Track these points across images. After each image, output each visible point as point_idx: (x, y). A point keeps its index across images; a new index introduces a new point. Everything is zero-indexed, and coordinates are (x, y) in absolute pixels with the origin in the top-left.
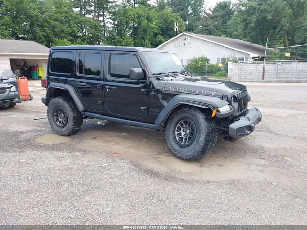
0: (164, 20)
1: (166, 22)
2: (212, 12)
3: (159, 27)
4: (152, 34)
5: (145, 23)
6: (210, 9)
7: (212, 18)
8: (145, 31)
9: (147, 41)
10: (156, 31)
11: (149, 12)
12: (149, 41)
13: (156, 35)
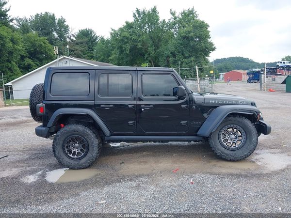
0: (31, 43)
1: (33, 45)
2: (75, 38)
3: (26, 50)
4: (19, 57)
5: (9, 45)
6: (74, 36)
7: (77, 44)
8: (11, 53)
9: (14, 64)
10: (23, 54)
11: (14, 34)
12: (16, 63)
13: (23, 58)
